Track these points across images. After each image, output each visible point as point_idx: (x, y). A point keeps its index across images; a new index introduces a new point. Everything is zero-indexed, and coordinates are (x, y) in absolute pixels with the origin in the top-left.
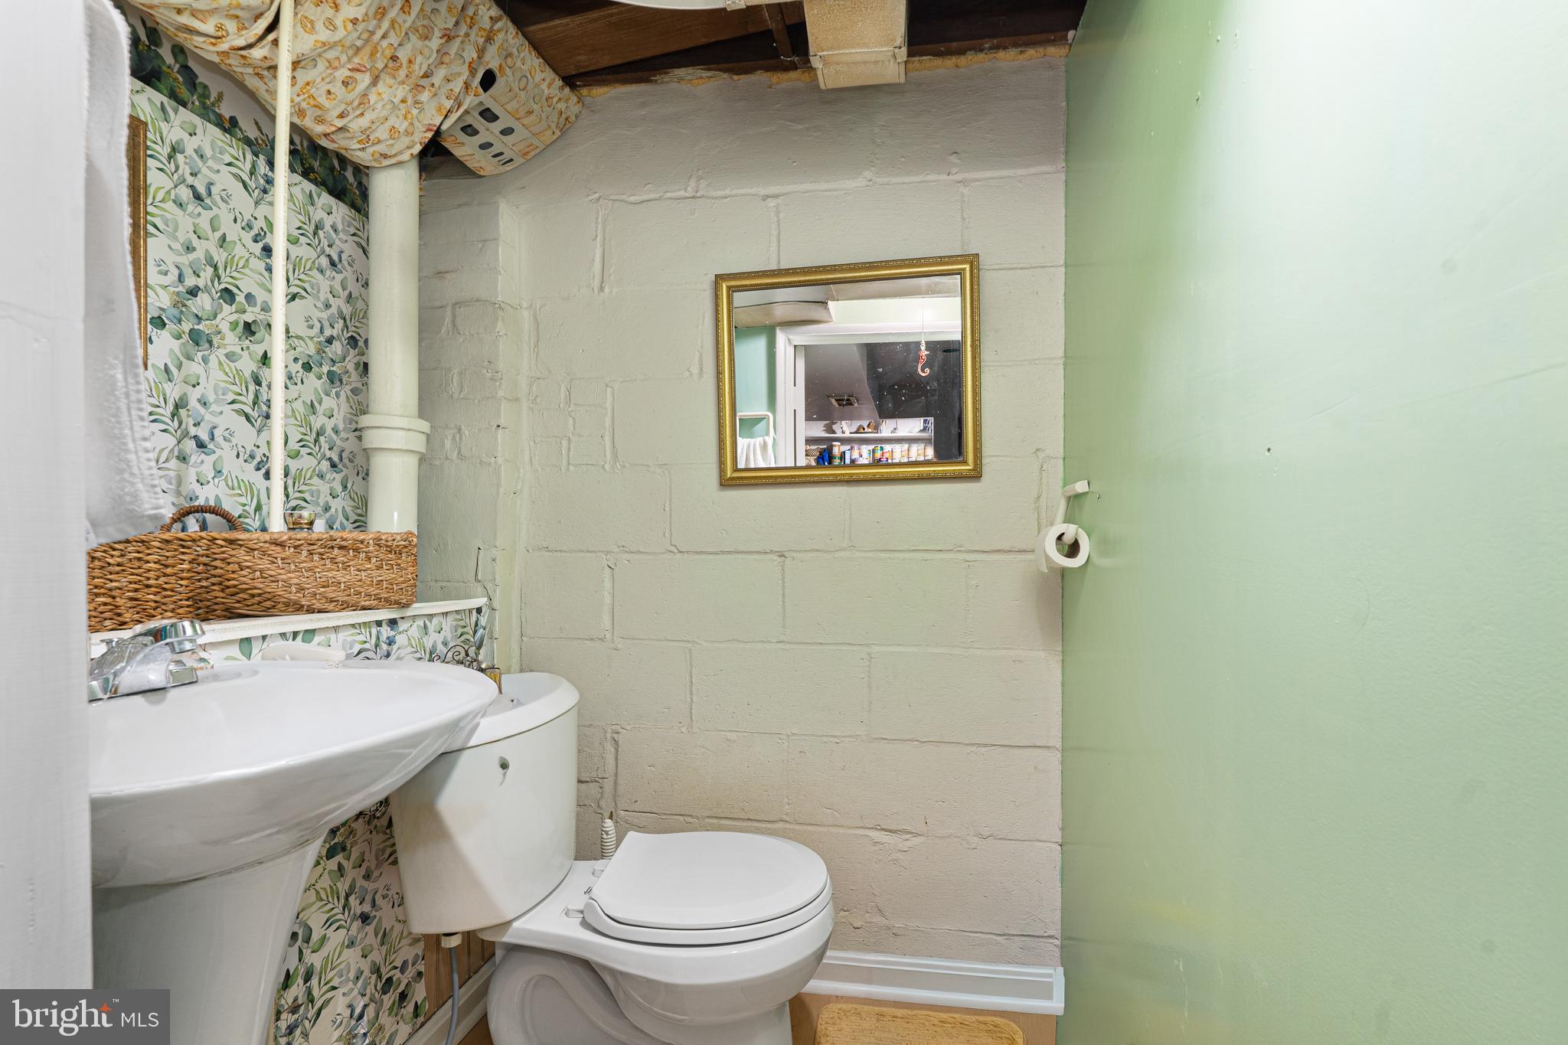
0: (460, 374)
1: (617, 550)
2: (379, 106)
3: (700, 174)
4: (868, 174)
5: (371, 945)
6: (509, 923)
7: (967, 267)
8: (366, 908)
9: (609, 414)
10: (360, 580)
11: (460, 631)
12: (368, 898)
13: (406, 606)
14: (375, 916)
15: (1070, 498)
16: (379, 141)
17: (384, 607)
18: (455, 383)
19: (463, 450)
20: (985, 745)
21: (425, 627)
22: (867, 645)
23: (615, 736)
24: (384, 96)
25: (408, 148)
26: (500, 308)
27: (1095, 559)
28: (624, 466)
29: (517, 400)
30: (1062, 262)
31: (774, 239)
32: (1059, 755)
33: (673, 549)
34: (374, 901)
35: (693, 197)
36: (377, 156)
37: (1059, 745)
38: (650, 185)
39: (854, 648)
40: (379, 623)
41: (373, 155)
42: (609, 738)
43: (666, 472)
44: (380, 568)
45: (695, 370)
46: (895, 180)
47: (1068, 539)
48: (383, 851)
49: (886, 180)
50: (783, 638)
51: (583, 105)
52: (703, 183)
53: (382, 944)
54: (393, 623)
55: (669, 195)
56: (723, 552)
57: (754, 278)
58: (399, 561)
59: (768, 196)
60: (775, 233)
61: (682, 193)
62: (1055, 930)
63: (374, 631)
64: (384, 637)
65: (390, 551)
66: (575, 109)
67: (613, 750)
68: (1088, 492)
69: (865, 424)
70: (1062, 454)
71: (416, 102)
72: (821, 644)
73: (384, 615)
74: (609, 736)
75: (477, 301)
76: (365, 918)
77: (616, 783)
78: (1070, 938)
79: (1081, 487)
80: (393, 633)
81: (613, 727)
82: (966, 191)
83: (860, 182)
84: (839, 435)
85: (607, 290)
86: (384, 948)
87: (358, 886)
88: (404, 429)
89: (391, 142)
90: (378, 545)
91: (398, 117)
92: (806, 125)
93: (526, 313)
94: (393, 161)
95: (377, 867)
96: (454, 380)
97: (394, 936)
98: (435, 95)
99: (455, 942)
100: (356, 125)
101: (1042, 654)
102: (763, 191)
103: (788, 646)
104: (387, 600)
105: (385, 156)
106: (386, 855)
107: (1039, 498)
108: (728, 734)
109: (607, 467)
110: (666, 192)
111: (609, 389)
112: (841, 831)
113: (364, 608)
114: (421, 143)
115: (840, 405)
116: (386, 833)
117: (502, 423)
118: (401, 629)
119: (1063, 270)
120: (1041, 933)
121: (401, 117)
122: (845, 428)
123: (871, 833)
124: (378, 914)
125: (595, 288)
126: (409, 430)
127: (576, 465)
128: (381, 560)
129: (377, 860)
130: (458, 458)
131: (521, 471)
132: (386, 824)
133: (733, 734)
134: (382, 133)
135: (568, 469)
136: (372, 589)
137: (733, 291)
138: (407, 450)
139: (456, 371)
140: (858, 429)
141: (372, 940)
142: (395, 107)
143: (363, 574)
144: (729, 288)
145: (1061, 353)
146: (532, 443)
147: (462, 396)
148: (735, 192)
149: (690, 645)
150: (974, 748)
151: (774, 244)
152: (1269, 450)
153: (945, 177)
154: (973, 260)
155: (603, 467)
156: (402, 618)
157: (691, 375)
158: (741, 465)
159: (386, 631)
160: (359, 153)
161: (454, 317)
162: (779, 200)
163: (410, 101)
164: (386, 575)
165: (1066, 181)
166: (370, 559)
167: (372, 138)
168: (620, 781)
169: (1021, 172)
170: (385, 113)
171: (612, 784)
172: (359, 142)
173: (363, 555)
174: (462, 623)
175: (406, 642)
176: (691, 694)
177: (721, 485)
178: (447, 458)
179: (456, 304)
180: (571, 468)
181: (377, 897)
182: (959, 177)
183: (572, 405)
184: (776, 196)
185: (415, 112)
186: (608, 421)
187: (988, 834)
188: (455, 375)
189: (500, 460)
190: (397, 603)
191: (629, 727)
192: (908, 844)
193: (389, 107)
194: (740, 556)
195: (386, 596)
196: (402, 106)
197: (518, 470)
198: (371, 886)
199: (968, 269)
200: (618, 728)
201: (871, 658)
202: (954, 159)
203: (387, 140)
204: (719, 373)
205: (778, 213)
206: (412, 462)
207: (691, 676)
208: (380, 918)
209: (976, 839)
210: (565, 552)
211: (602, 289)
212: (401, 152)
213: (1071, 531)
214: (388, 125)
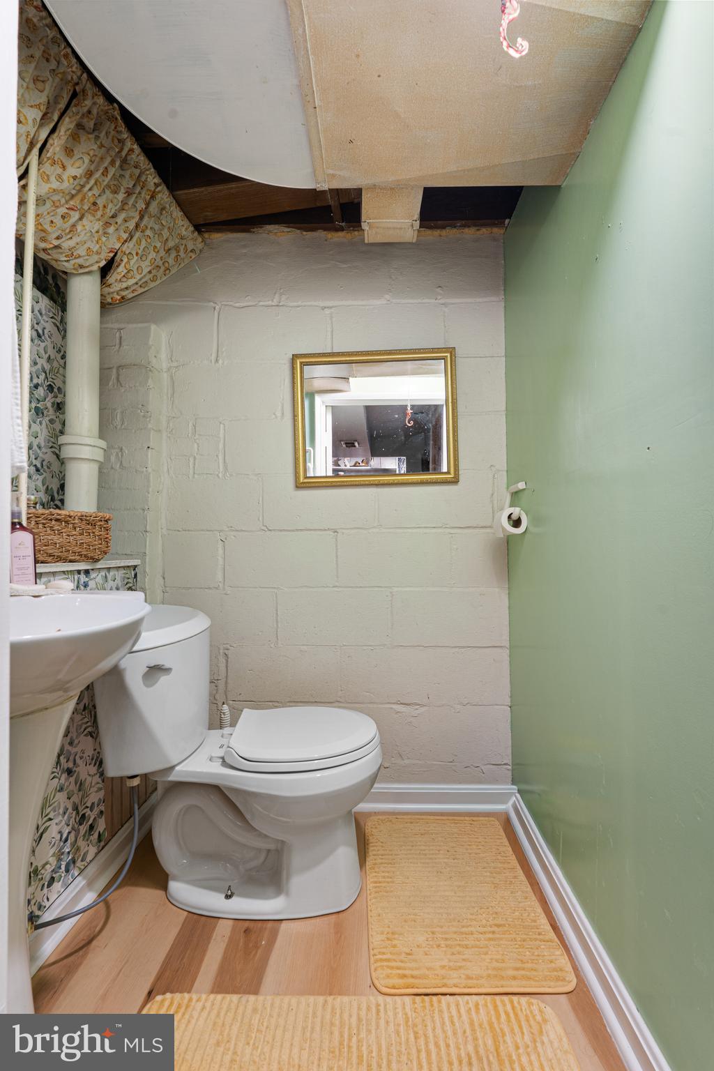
0: (122, 412)
1: (227, 529)
2: (83, 234)
3: (282, 291)
4: (387, 297)
5: (73, 791)
6: (173, 768)
7: (448, 355)
8: (70, 765)
9: (222, 441)
10: (69, 542)
11: (126, 581)
12: (72, 758)
13: (97, 560)
14: (75, 771)
15: (512, 493)
16: (80, 257)
17: (83, 561)
18: (118, 418)
19: (124, 462)
20: (464, 647)
21: (106, 577)
22: (390, 587)
23: (226, 651)
24: (87, 227)
25: (97, 262)
26: (150, 370)
27: (531, 529)
28: (231, 475)
29: (160, 431)
30: (503, 354)
31: (329, 334)
32: (508, 651)
33: (265, 528)
34: (75, 760)
35: (277, 306)
36: (76, 266)
37: (508, 645)
38: (249, 297)
39: (383, 589)
40: (79, 572)
41: (74, 265)
42: (221, 654)
43: (260, 479)
44: (82, 534)
45: (279, 414)
46: (403, 301)
47: (514, 517)
48: (81, 726)
49: (398, 301)
50: (337, 584)
51: (205, 244)
52: (284, 298)
53: (80, 790)
54: (87, 572)
55: (261, 303)
56: (297, 530)
57: (317, 357)
58: (94, 530)
59: (325, 308)
60: (329, 329)
61: (270, 303)
62: (508, 760)
63: (76, 577)
64: (82, 582)
65: (89, 524)
66: (200, 246)
67: (225, 661)
68: (524, 489)
69: (360, 461)
70: (506, 469)
71: (105, 233)
72: (361, 587)
73: (83, 566)
74: (221, 651)
75: (134, 365)
76: (70, 772)
77: (226, 683)
78: (518, 764)
79: (521, 485)
80: (87, 579)
81: (224, 646)
82: (446, 310)
83: (382, 301)
84: (343, 467)
85: (220, 362)
86: (81, 793)
87: (65, 749)
88: (91, 445)
89: (87, 257)
90: (81, 519)
91: (92, 242)
92: (349, 265)
93: (165, 375)
94: (87, 270)
95: (77, 737)
96: (118, 416)
97: (86, 785)
98: (117, 229)
99: (136, 782)
100: (67, 244)
101: (497, 590)
102: (322, 304)
103: (340, 589)
104: (85, 556)
105: (81, 267)
106: (82, 730)
107: (492, 495)
108: (302, 647)
109: (220, 475)
110: (260, 301)
111: (222, 426)
112: (375, 706)
113: (71, 561)
114: (105, 260)
115: (347, 447)
116: (82, 715)
117: (151, 445)
118: (92, 577)
119: (504, 359)
120: (499, 763)
121: (95, 242)
122: (347, 463)
123: (394, 706)
124: (77, 769)
125: (213, 361)
126: (94, 446)
127: (199, 474)
128: (83, 529)
129: (77, 732)
130: (120, 468)
131: (162, 478)
132: (82, 708)
133: (305, 647)
134: (82, 251)
135: (194, 477)
136: (76, 548)
137: (304, 365)
138: (93, 460)
139: (119, 411)
140: (356, 464)
141: (72, 787)
142: (92, 235)
143: (72, 538)
144: (301, 363)
145: (504, 408)
146: (169, 460)
147: (123, 427)
148: (303, 304)
149: (276, 590)
150: (457, 650)
151: (329, 337)
152: (648, 448)
153: (433, 301)
154: (452, 351)
155: (218, 475)
156: (93, 570)
157: (276, 417)
158: (311, 474)
159: (83, 578)
160: (65, 264)
161: (118, 375)
162: (333, 310)
163: (101, 232)
164: (85, 539)
165: (505, 307)
166: (75, 528)
167: (75, 254)
168: (229, 681)
169: (480, 300)
170: (85, 238)
171: (224, 683)
172: (66, 256)
173: (71, 526)
174: (127, 576)
175: (95, 586)
176: (277, 622)
177: (297, 487)
178: (112, 468)
179: (120, 367)
180: (196, 476)
181: (77, 757)
182: (441, 301)
183: (197, 435)
184: (331, 308)
185: (104, 239)
186: (221, 446)
187: (466, 702)
188: (118, 414)
189: (150, 470)
190: (92, 558)
191: (235, 645)
192: (417, 712)
193: (88, 234)
194: (309, 532)
195: (85, 553)
196: (96, 235)
197: (160, 477)
198: (73, 750)
199: (449, 356)
200: (228, 646)
201: (393, 595)
202: (439, 290)
203: (84, 256)
204: (295, 416)
205: (331, 318)
206: (95, 467)
207: (277, 611)
208: (78, 773)
209: (459, 706)
210: (191, 531)
211: (217, 361)
212: (92, 265)
213: (516, 511)
214: (86, 246)
